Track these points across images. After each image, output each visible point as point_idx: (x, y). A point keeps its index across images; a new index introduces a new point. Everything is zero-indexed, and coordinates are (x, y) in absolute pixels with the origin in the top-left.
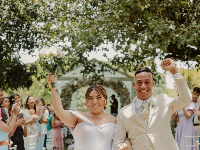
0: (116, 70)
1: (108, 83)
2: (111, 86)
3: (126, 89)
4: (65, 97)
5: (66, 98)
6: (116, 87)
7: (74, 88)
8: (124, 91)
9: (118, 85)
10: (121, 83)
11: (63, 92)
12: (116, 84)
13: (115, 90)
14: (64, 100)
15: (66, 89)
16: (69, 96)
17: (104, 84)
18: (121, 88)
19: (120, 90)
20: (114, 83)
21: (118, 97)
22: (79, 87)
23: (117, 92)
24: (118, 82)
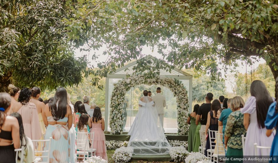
0: (173, 67)
1: (164, 81)
2: (166, 85)
3: (184, 88)
4: (117, 96)
5: (119, 97)
6: (173, 86)
7: (127, 86)
8: (181, 90)
9: (174, 84)
10: (178, 81)
11: (116, 90)
12: (172, 82)
13: (171, 88)
14: (116, 99)
15: (119, 87)
16: (122, 95)
17: (159, 83)
18: (178, 87)
19: (176, 88)
20: (171, 82)
21: (175, 96)
22: (133, 85)
23: (173, 91)
24: (175, 80)
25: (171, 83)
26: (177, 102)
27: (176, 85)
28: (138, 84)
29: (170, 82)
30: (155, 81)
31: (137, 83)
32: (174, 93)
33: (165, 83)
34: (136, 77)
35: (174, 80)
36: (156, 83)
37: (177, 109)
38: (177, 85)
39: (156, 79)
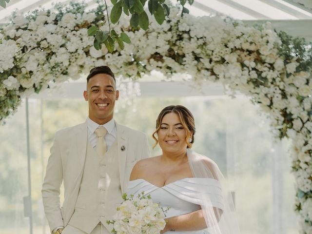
1: (215, 47)
2: (234, 70)
6: (270, 75)
9: (279, 63)
13: (263, 90)
17: (189, 58)
19: (289, 90)
20: (258, 52)
21: (283, 134)
22: (36, 79)
23: (270, 106)
24: (280, 42)
25: (259, 60)
26: (296, 168)
27: (292, 67)
28: (65, 73)
29: (250, 52)
30: (164, 49)
31: (57, 65)
32: (278, 114)
33: (223, 61)
34: (51, 27)
35: (273, 38)
36: (169, 61)
37: (299, 208)
38: (298, 70)
39: (169, 36)
